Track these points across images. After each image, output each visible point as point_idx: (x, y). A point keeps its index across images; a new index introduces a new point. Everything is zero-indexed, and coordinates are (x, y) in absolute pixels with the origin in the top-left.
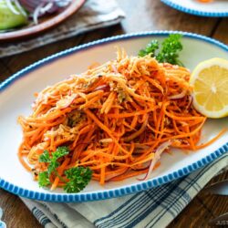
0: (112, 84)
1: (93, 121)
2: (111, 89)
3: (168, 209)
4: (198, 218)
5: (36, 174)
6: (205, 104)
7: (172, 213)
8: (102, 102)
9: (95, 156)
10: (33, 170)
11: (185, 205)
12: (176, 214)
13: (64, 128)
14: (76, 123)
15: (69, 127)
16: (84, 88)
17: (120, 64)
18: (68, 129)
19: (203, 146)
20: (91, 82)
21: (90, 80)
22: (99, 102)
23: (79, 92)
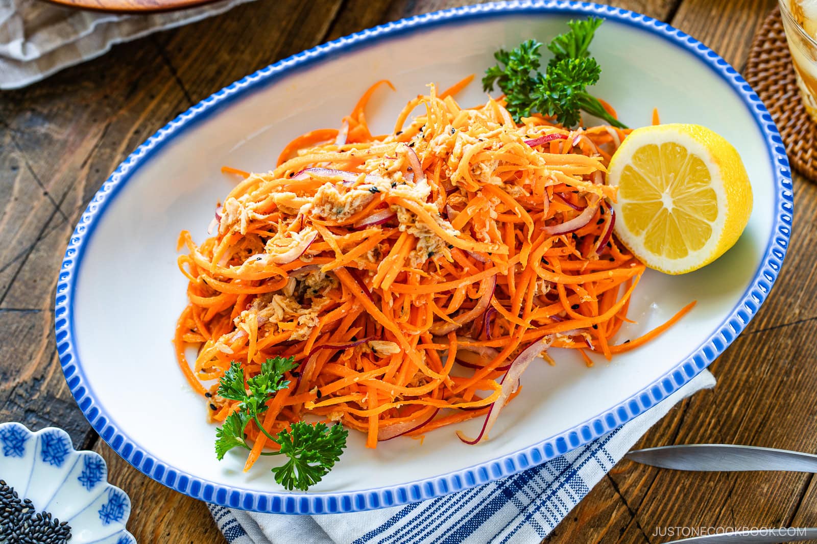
0: (403, 217)
1: (354, 297)
2: (402, 228)
3: (529, 517)
4: (604, 531)
5: (214, 408)
6: (644, 233)
7: (538, 528)
8: (379, 255)
9: (359, 385)
10: (208, 395)
11: (571, 506)
12: (548, 530)
13: (284, 305)
14: (315, 292)
15: (295, 305)
16: (334, 218)
17: (430, 149)
18: (292, 309)
19: (629, 347)
20: (351, 203)
21: (350, 199)
22: (370, 255)
23: (322, 226)
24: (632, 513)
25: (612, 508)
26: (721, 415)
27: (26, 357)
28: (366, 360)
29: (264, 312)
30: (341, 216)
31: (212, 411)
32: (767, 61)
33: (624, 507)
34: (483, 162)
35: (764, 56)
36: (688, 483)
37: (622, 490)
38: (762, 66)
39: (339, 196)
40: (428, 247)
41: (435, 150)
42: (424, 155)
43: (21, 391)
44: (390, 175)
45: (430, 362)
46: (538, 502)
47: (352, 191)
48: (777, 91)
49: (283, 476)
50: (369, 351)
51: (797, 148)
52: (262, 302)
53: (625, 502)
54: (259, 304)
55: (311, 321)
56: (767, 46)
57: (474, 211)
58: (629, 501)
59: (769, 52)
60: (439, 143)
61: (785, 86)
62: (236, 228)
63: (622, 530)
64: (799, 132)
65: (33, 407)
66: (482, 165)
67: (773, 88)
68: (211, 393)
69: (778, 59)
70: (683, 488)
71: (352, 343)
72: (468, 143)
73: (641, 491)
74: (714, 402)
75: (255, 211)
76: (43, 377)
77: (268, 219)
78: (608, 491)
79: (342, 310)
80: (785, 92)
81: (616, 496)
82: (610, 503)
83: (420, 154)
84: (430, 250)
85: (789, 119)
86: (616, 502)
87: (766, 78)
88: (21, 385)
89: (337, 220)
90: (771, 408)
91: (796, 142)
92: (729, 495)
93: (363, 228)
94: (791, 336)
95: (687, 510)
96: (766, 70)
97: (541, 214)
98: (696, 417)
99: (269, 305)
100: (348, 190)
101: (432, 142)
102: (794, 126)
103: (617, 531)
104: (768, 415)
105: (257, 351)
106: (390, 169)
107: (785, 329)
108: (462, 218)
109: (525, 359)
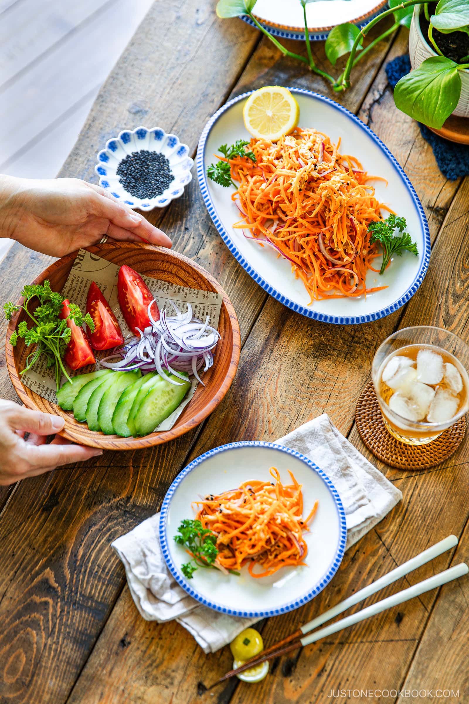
24: (388, 550)
25: (379, 548)
26: (423, 507)
27: (123, 487)
32: (365, 405)
33: (384, 548)
35: (364, 403)
36: (411, 536)
37: (383, 539)
38: (363, 407)
43: (122, 503)
48: (368, 419)
51: (375, 446)
53: (384, 545)
56: (365, 398)
58: (386, 544)
59: (366, 401)
61: (372, 417)
63: (384, 557)
64: (376, 439)
67: (367, 417)
69: (370, 404)
70: (409, 539)
73: (391, 540)
74: (420, 501)
76: (131, 497)
78: (377, 541)
80: (372, 420)
81: (381, 542)
82: (378, 545)
85: (373, 432)
86: (381, 545)
87: (364, 413)
88: (121, 500)
90: (444, 503)
91: (375, 443)
92: (429, 542)
94: (452, 472)
95: (411, 548)
96: (365, 409)
98: (413, 508)
102: (374, 436)
103: (382, 558)
104: (443, 506)
107: (449, 469)
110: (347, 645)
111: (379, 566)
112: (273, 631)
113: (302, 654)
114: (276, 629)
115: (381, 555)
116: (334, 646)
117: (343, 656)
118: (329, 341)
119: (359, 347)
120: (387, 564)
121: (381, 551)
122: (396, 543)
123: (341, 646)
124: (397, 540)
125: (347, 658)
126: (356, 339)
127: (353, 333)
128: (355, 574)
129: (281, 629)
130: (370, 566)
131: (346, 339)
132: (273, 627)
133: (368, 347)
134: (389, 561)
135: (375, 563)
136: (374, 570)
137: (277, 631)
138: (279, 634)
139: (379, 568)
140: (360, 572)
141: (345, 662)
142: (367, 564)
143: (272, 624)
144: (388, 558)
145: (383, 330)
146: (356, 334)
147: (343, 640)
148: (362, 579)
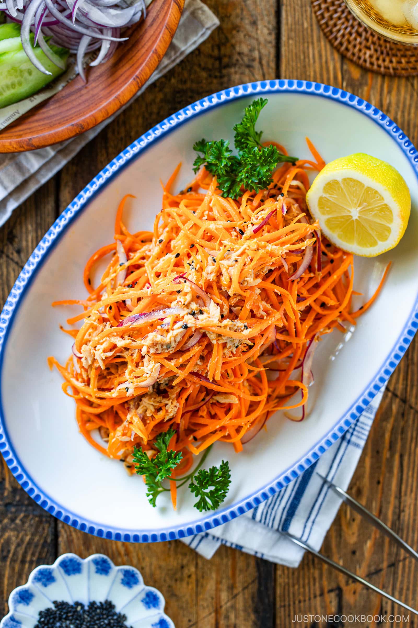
2: (214, 341)
3: (349, 442)
4: (392, 420)
5: (129, 467)
7: (357, 445)
8: (205, 360)
10: (122, 461)
11: (370, 423)
12: (363, 443)
13: (152, 403)
14: (166, 385)
15: (159, 399)
16: (166, 351)
17: (205, 278)
18: (158, 402)
19: (363, 310)
20: (175, 340)
21: (173, 339)
22: (199, 362)
23: (160, 358)
24: (404, 401)
25: (391, 404)
28: (215, 407)
29: (140, 410)
30: (171, 349)
31: (129, 469)
33: (398, 400)
34: (246, 277)
39: (165, 339)
40: (234, 344)
41: (209, 278)
42: (201, 282)
44: (187, 306)
45: (251, 384)
46: (351, 431)
47: (171, 331)
49: (201, 505)
50: (214, 401)
52: (135, 403)
53: (396, 396)
54: (134, 405)
55: (175, 408)
57: (250, 305)
58: (399, 393)
60: (209, 272)
62: (96, 365)
63: (403, 415)
65: (8, 501)
66: (246, 279)
68: (123, 459)
71: (203, 403)
72: (229, 266)
73: (403, 384)
75: (104, 351)
77: (115, 353)
79: (190, 391)
81: (390, 394)
83: (199, 283)
84: (236, 345)
86: (391, 399)
89: (169, 352)
93: (188, 350)
97: (283, 269)
99: (140, 403)
100: (168, 331)
101: (204, 273)
103: (400, 417)
105: (148, 436)
106: (186, 303)
108: (245, 313)
109: (309, 357)
110: (401, 564)
111: (400, 431)
112: (291, 590)
113: (344, 604)
114: (294, 586)
115: (398, 413)
116: (383, 573)
117: (402, 582)
118: (185, 82)
119: (236, 73)
120: (410, 422)
121: (394, 407)
122: (412, 386)
123: (392, 569)
124: (412, 380)
125: (409, 582)
126: (225, 60)
127: (216, 53)
128: (372, 457)
129: (301, 582)
130: (387, 436)
131: (210, 66)
132: (288, 584)
133: (249, 66)
134: (411, 417)
135: (393, 429)
136: (396, 439)
137: (296, 587)
138: (302, 590)
139: (402, 432)
140: (378, 452)
141: (408, 589)
142: (383, 436)
143: (286, 580)
144: (409, 414)
145: (260, 27)
146: (223, 51)
147: (393, 559)
148: (384, 460)
